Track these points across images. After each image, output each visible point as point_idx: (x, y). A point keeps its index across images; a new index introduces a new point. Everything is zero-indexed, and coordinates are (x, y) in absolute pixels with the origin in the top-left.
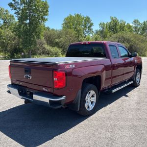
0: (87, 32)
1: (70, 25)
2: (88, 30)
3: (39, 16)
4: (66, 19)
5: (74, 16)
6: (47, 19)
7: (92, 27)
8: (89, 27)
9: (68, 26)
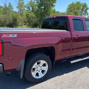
0: (83, 14)
1: (72, 10)
2: (85, 12)
3: (50, 3)
4: (70, 5)
5: (75, 3)
6: (55, 6)
7: (87, 11)
8: (85, 11)
9: (70, 10)
